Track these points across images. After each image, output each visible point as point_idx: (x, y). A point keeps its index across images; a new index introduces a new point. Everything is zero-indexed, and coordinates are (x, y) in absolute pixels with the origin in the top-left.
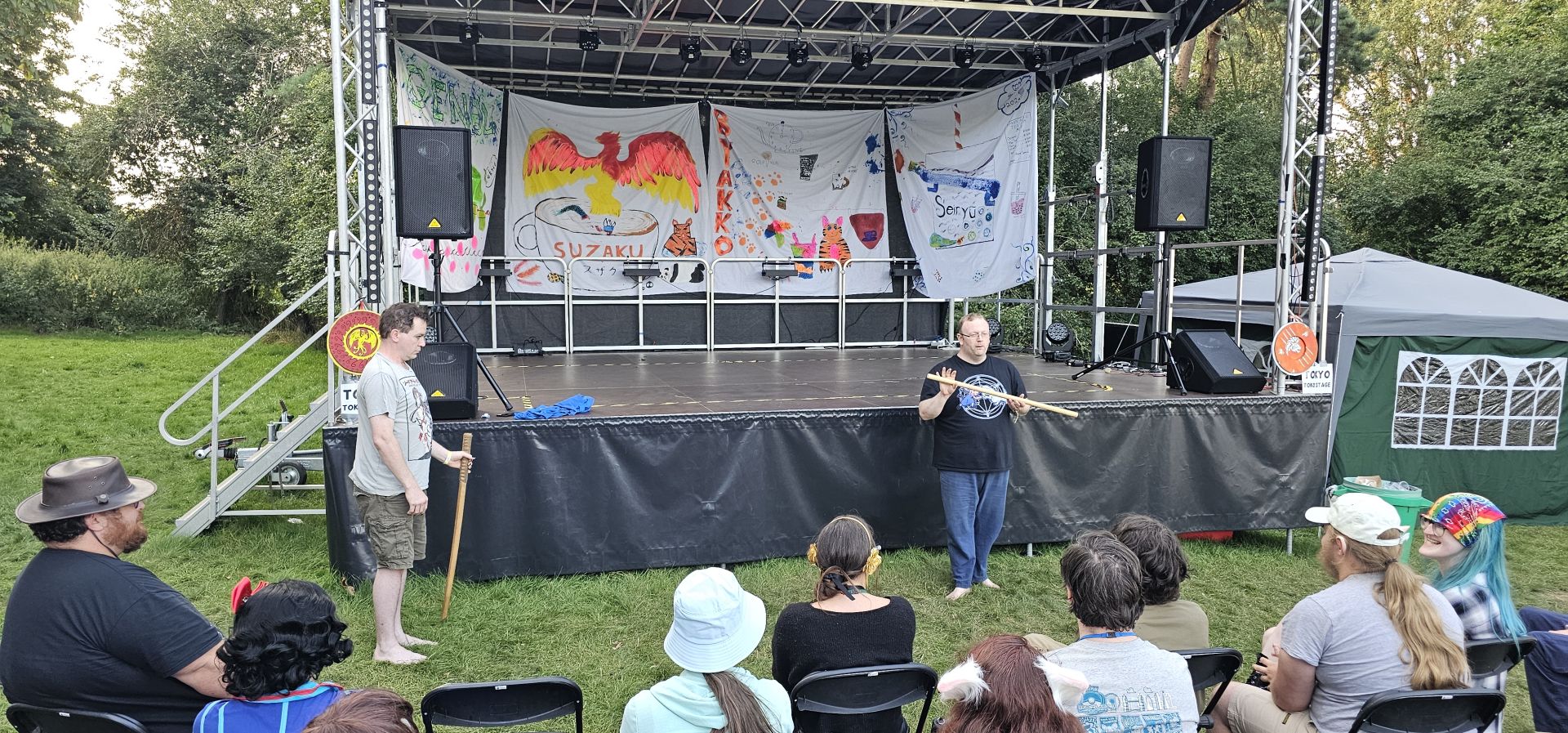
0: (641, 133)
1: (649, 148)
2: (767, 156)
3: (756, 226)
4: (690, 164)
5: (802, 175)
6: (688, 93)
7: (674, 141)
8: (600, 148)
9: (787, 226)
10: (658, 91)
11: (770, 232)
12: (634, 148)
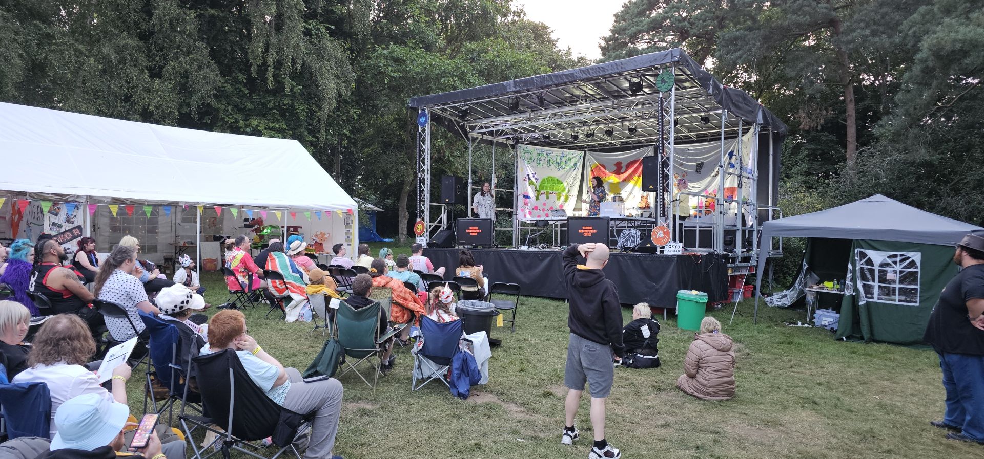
0: (631, 160)
2: (681, 165)
5: (697, 172)
8: (615, 168)
12: (627, 167)
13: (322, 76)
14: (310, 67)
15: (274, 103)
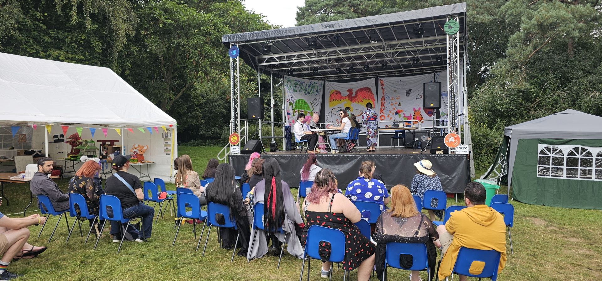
0: (359, 88)
1: (361, 92)
2: (395, 91)
3: (392, 112)
4: (373, 95)
5: (407, 96)
6: (372, 76)
7: (368, 89)
8: (348, 93)
9: (401, 111)
10: (364, 76)
11: (397, 113)
12: (357, 92)
13: (114, 18)
14: (104, 11)
15: (71, 38)
